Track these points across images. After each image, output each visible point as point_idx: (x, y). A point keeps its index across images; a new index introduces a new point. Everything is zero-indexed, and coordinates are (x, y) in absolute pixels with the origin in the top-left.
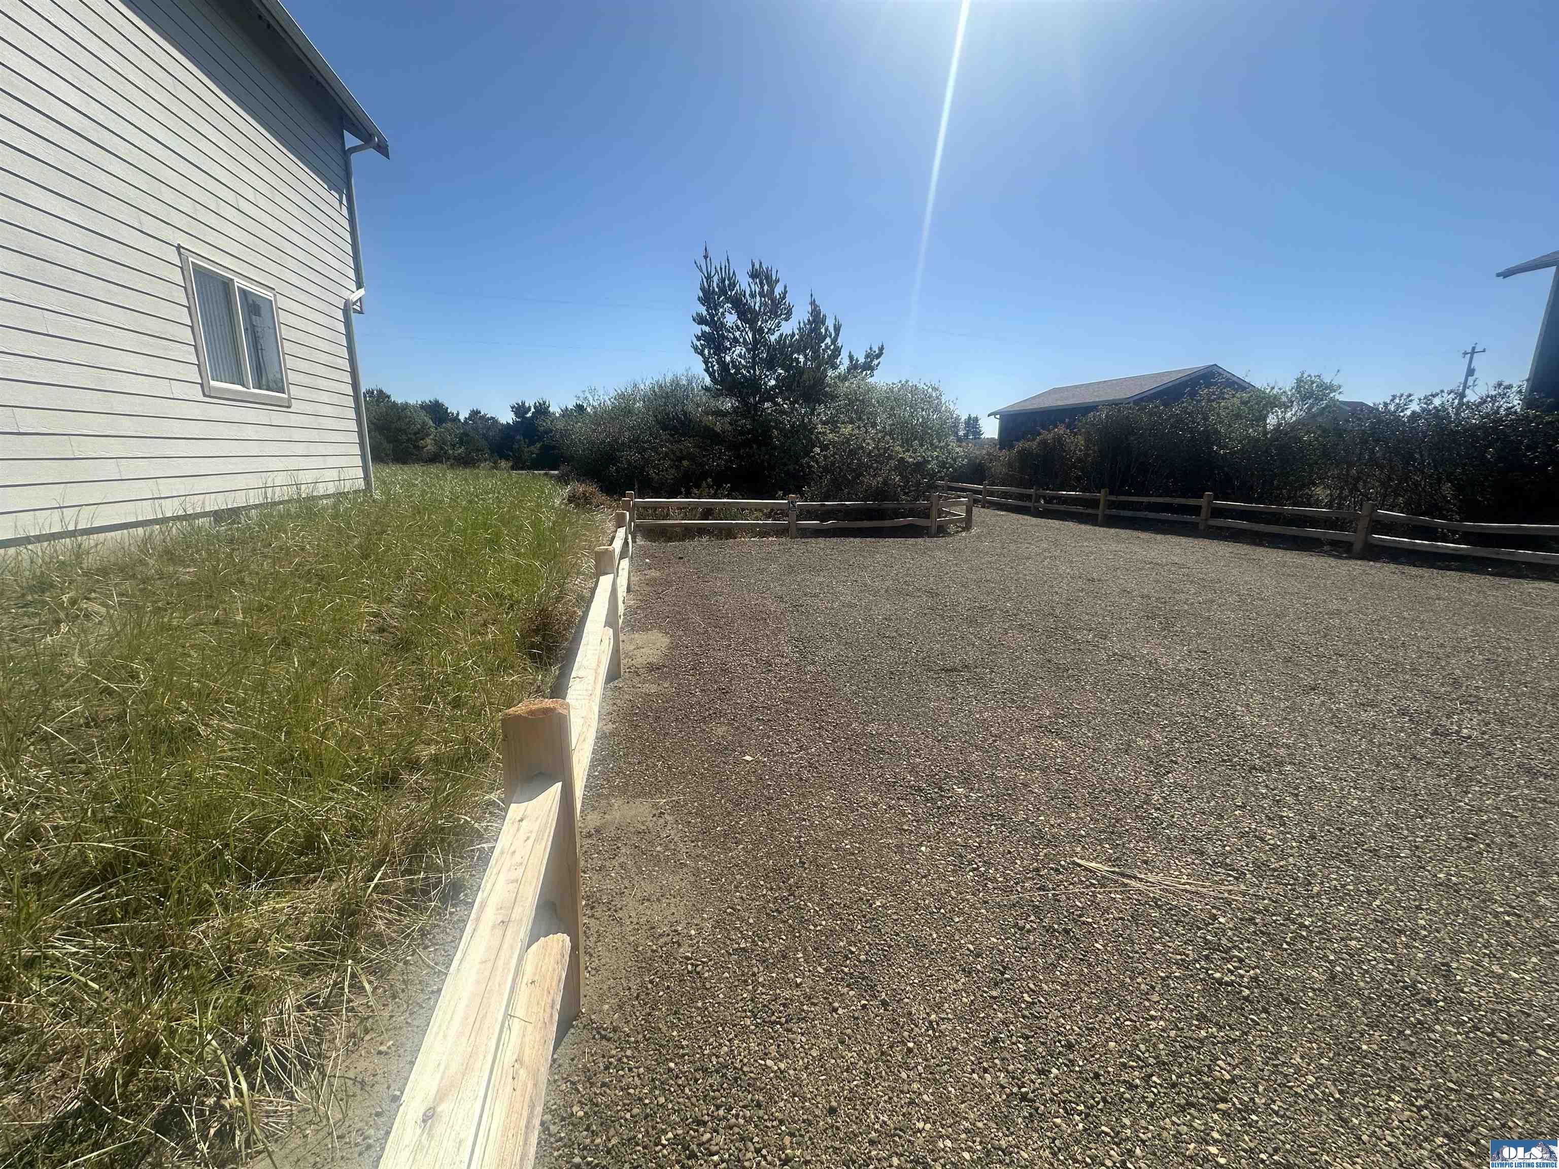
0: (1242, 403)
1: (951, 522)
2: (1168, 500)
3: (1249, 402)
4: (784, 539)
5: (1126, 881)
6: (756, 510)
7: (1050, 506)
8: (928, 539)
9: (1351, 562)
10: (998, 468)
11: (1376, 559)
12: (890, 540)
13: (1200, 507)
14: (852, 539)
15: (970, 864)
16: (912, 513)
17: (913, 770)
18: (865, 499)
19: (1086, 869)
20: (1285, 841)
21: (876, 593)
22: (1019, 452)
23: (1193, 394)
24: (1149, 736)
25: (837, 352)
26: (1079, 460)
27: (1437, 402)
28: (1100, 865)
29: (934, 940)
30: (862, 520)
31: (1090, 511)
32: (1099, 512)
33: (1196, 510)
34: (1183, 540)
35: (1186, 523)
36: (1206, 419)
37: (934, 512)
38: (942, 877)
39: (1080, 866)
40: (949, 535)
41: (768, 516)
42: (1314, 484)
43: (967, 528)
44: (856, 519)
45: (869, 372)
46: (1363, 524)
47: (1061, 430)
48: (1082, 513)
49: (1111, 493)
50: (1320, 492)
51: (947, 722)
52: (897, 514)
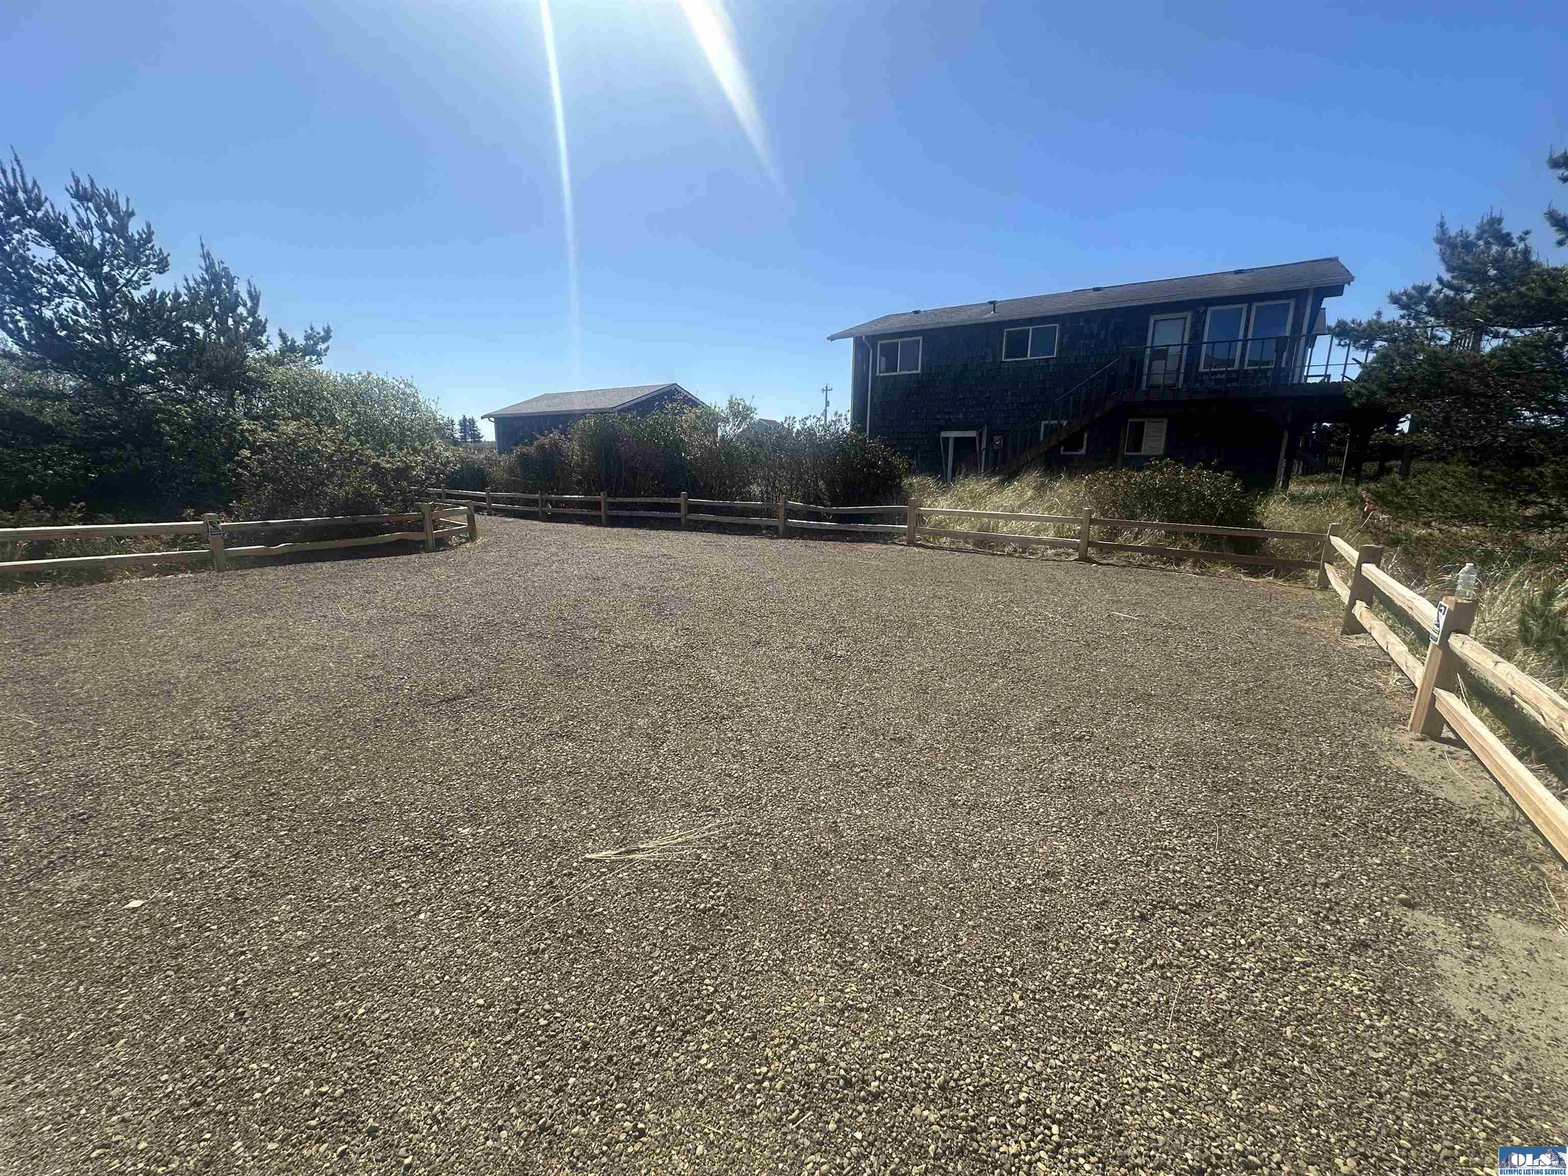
0: (697, 417)
1: (452, 533)
2: (655, 500)
3: (701, 417)
4: (204, 575)
5: (631, 857)
6: (146, 537)
7: (556, 510)
8: (424, 555)
9: (779, 541)
10: (498, 473)
11: (791, 537)
12: (373, 560)
13: (679, 505)
14: (319, 564)
15: (478, 908)
16: (400, 526)
17: (408, 828)
18: (332, 514)
19: (597, 861)
20: (743, 771)
21: (354, 626)
22: (517, 456)
23: (662, 408)
24: (648, 714)
25: (259, 327)
26: (578, 465)
27: (808, 423)
28: (609, 852)
29: (436, 1018)
30: (332, 539)
31: (594, 513)
32: (602, 513)
33: (676, 507)
34: (672, 534)
35: (672, 519)
36: (673, 429)
37: (428, 525)
38: (447, 939)
39: (590, 860)
40: (451, 547)
41: (172, 545)
42: (752, 484)
43: (472, 538)
44: (320, 539)
45: (314, 358)
46: (782, 512)
47: (555, 435)
48: (587, 515)
49: (609, 495)
50: (756, 489)
51: (450, 758)
52: (378, 529)
